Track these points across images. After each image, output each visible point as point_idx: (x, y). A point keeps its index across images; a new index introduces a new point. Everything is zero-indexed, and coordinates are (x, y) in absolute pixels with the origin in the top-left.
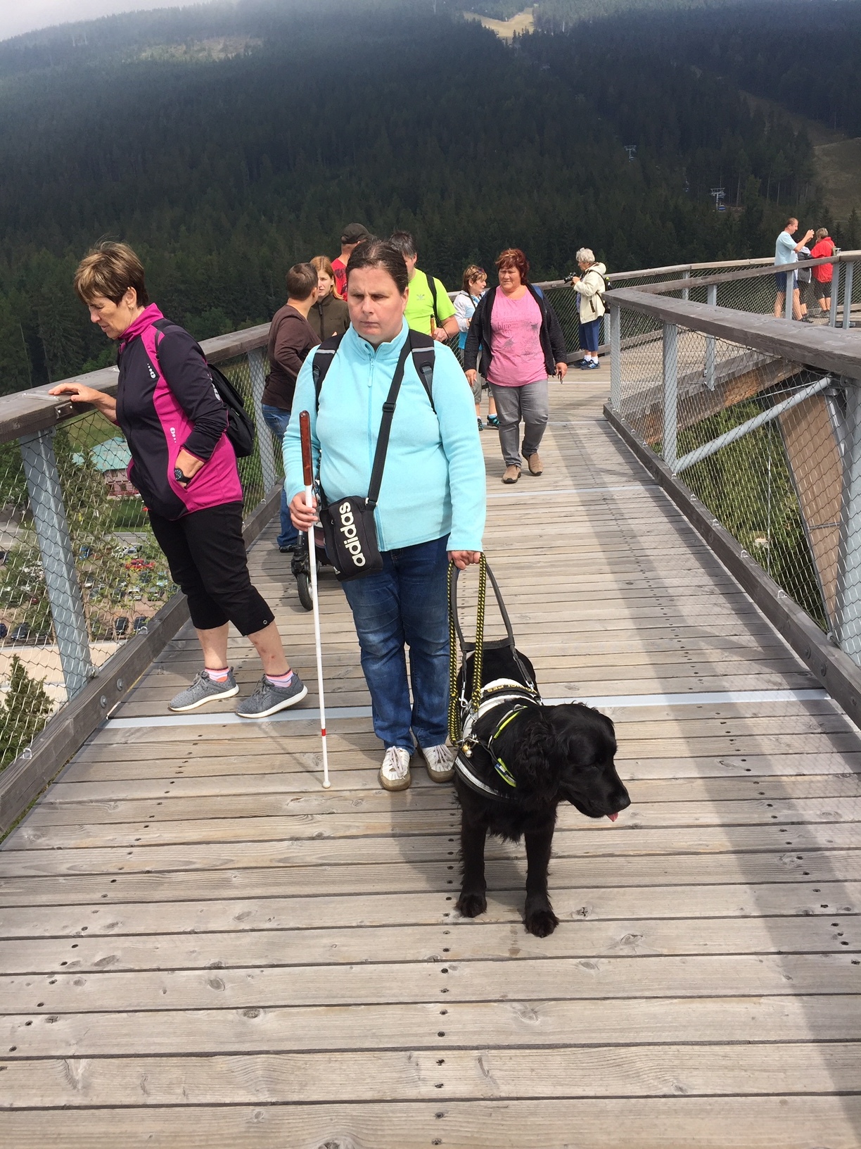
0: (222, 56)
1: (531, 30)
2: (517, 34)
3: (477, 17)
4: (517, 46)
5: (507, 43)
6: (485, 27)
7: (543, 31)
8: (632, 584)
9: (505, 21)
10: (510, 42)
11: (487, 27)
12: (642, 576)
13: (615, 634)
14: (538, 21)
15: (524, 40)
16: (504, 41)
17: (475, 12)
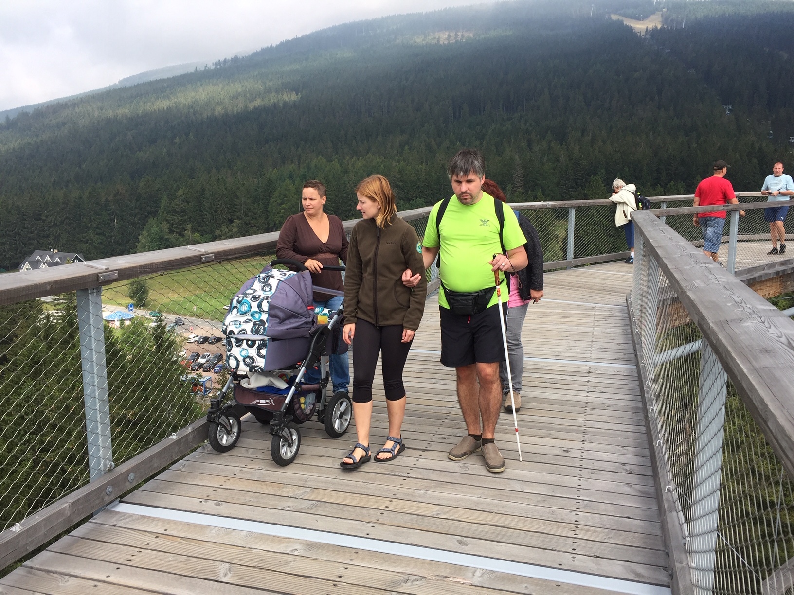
0: (446, 42)
1: (659, 27)
2: (649, 29)
3: (621, 18)
4: (648, 37)
5: (640, 35)
6: (626, 24)
7: (668, 27)
8: (568, 452)
9: (641, 20)
10: (643, 34)
11: (627, 24)
12: (580, 445)
13: (528, 497)
14: (665, 20)
15: (654, 33)
16: (639, 34)
17: (620, 14)
